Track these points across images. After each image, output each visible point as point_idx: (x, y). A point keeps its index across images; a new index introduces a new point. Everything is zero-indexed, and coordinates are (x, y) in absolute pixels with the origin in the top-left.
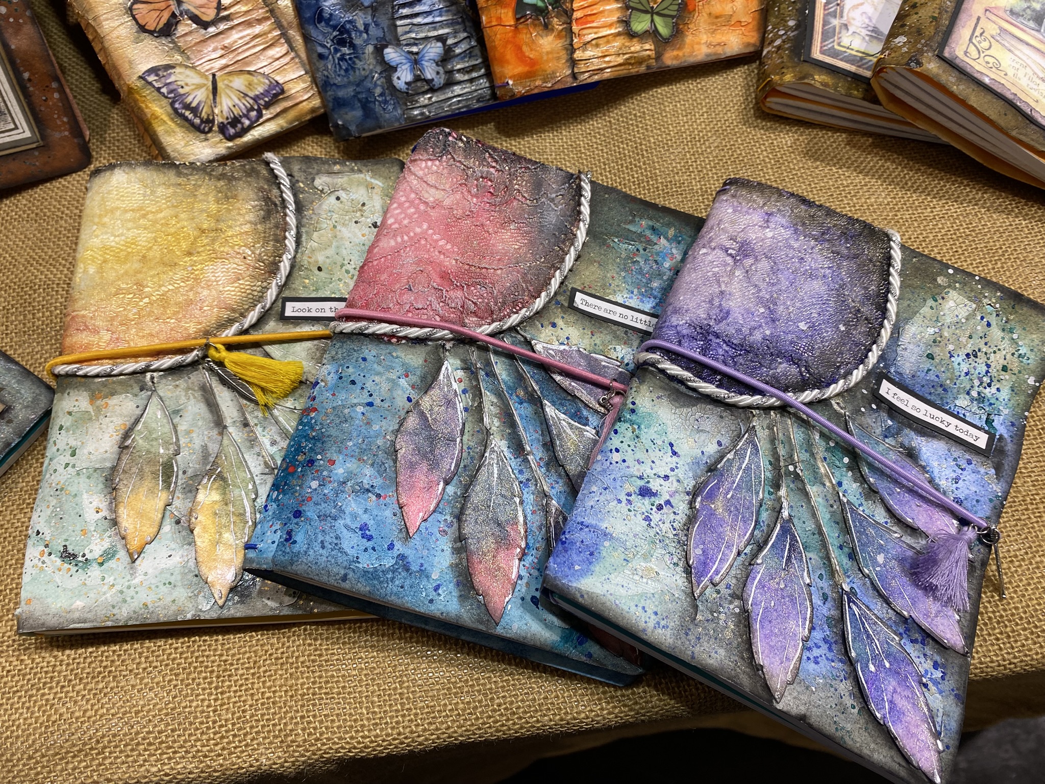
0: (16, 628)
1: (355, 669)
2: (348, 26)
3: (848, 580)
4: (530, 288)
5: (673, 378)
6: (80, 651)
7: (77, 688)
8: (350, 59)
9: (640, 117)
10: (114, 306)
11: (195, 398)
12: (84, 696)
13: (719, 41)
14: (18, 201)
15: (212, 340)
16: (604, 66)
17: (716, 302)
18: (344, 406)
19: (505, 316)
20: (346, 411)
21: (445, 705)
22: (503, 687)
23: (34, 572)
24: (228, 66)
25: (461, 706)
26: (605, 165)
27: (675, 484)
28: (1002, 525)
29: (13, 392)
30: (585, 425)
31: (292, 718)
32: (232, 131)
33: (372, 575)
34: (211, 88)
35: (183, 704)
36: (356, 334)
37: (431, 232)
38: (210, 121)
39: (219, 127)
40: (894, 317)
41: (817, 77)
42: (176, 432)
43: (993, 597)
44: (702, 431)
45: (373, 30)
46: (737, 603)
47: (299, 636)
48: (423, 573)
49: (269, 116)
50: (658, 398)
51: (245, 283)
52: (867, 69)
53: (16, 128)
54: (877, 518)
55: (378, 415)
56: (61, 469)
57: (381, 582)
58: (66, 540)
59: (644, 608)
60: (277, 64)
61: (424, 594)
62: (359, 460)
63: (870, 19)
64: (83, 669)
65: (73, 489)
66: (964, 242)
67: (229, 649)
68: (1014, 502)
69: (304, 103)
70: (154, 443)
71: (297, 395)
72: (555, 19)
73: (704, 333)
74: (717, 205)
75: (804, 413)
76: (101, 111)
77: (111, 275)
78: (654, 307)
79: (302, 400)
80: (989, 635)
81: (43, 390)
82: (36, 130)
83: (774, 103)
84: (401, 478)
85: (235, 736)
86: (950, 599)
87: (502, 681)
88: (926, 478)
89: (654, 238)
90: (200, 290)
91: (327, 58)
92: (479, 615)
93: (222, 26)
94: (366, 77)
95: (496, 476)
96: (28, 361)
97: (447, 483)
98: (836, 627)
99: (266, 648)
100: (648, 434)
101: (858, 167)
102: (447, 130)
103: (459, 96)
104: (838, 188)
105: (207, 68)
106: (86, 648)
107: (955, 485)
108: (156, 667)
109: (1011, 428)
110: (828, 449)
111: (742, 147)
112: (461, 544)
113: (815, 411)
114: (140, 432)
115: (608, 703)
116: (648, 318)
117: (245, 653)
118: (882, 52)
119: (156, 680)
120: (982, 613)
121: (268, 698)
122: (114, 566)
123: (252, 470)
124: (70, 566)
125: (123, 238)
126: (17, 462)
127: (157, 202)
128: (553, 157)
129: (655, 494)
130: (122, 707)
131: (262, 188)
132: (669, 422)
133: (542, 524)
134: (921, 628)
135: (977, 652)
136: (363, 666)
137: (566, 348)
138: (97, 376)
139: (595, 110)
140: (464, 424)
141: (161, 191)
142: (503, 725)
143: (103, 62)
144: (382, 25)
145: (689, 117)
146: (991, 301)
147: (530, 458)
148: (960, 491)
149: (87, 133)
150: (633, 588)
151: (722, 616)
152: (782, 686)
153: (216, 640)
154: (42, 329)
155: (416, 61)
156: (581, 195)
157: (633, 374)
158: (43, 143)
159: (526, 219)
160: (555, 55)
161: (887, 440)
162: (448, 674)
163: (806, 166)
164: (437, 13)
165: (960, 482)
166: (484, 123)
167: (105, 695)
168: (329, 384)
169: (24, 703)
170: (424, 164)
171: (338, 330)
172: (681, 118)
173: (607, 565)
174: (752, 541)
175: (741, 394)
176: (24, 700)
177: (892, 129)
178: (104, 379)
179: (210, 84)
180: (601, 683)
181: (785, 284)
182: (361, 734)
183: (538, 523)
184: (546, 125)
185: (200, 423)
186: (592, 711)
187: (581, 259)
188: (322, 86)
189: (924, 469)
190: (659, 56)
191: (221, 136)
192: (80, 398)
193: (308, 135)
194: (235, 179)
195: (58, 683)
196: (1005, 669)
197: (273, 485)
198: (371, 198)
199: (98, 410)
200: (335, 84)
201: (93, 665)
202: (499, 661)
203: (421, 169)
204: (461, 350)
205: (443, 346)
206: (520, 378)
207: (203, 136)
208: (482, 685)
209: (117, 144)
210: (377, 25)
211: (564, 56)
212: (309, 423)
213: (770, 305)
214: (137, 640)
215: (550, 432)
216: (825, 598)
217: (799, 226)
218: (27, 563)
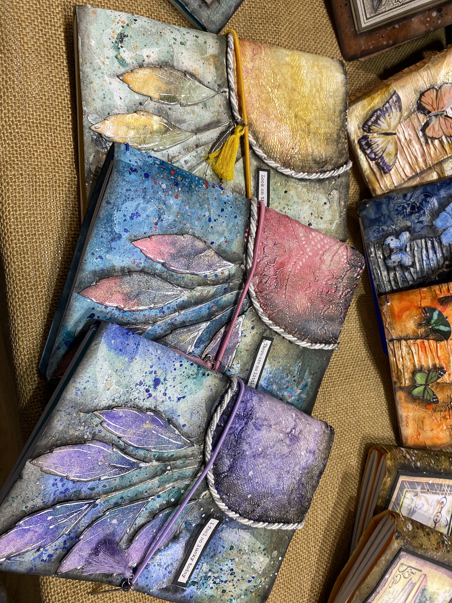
0: (78, 4)
1: (51, 207)
2: (422, 212)
3: (102, 503)
4: (274, 314)
5: (222, 398)
6: (63, 41)
7: (41, 39)
8: (404, 212)
9: (367, 378)
10: (267, 71)
11: (213, 117)
12: (36, 43)
13: (409, 423)
14: (325, 18)
15: (247, 128)
16: (397, 357)
17: (265, 423)
18: (209, 204)
19: (259, 299)
20: (206, 206)
21: (28, 261)
22: (39, 296)
23: (112, 17)
24: (400, 142)
25: (28, 271)
26: (341, 357)
27: (161, 400)
28: (132, 592)
29: (217, 9)
30: (195, 347)
31: (21, 168)
32: (364, 143)
33: (109, 219)
34: (388, 132)
35: (30, 103)
36: (250, 212)
37: (307, 257)
38: (369, 130)
39: (366, 136)
40: (255, 526)
41: (389, 479)
42: (194, 105)
43: (90, 588)
44: (192, 415)
45: (419, 226)
46: (90, 436)
47: (71, 173)
48: (110, 249)
49: (371, 165)
50: (211, 389)
51: (279, 148)
52: (393, 507)
53: (367, 19)
54: (138, 519)
55: (204, 224)
56: (173, 36)
57: (105, 224)
58: (131, 37)
59: (88, 381)
60: (401, 170)
61: (97, 250)
62: (178, 213)
63: (420, 509)
64: (53, 43)
65: (161, 42)
66: (295, 565)
67: (64, 132)
68: (145, 599)
69: (378, 185)
70: (187, 92)
71: (214, 176)
72: (424, 330)
73: (248, 416)
74: (319, 422)
75: (201, 475)
76: (374, 68)
77: (284, 70)
78: (261, 386)
79: (211, 180)
80: (67, 587)
81: (218, 27)
82: (366, 30)
83: (375, 454)
84: (166, 237)
85: (11, 133)
86: (90, 563)
87: (42, 295)
88: (161, 547)
89: (301, 386)
90: (275, 121)
91: (404, 199)
92: (84, 282)
93: (422, 140)
94: (393, 221)
95: (167, 293)
96: (235, 19)
97: (163, 264)
98: (74, 496)
99: (64, 154)
100: (190, 383)
101: (338, 503)
102: (364, 267)
103: (381, 274)
104: (327, 492)
105: (400, 131)
106: (65, 46)
107: (156, 564)
108: (53, 87)
109: (189, 596)
110: (179, 489)
111: (349, 436)
112: (127, 272)
113: (202, 481)
114: (194, 84)
115: (28, 359)
116: (255, 383)
117: (61, 141)
118: (403, 516)
119: (45, 87)
120: (80, 582)
121: (33, 154)
122: (115, 65)
123: (171, 149)
124: (115, 38)
125: (305, 78)
126: (176, 9)
127: (325, 99)
128: (346, 328)
129: (155, 388)
130: (29, 66)
131: (332, 160)
132: (197, 396)
133: (137, 320)
134: (73, 546)
135: (56, 580)
136: (52, 212)
137: (240, 335)
138: (227, 60)
139: (371, 352)
140: (197, 275)
141: (331, 101)
142: (15, 295)
143: (404, 71)
144: (422, 231)
145: (367, 406)
146: (262, 582)
147: (177, 314)
148: (153, 567)
149: (363, 60)
150: (100, 375)
151: (82, 428)
152: (40, 464)
153: (69, 124)
154: (252, 28)
155: (401, 250)
156: (325, 344)
157: (224, 374)
158: (358, 34)
159: (313, 312)
160: (404, 330)
161: (184, 523)
162: (46, 263)
163: (339, 473)
164: (428, 262)
165: (159, 568)
166: (365, 288)
167: (36, 56)
168: (221, 196)
169: (32, 6)
170: (345, 253)
171: (253, 202)
172: (367, 401)
173: (114, 359)
174: (126, 445)
175: (212, 438)
176: (34, 7)
177: (359, 522)
178: (225, 63)
179: (390, 131)
180: (41, 355)
181: (275, 462)
182: (11, 210)
183: (138, 318)
184: (363, 324)
185: (198, 119)
186: (24, 349)
187: (290, 344)
188: (389, 196)
189: (167, 545)
190: (401, 388)
191: (361, 137)
192: (214, 49)
193: (360, 187)
194: (338, 144)
195: (44, 28)
196: (46, 597)
197: (163, 162)
198: (325, 223)
199: (207, 59)
200: (389, 203)
201: (55, 50)
202: (54, 293)
203: (342, 252)
204: (240, 274)
205: (242, 263)
206: (223, 308)
207: (361, 126)
208: (40, 283)
209: (357, 76)
210: (422, 228)
211: (403, 335)
212: (199, 183)
213: (263, 454)
214: (69, 77)
215: (191, 325)
216: (92, 489)
217: (308, 470)
218: (117, 13)
